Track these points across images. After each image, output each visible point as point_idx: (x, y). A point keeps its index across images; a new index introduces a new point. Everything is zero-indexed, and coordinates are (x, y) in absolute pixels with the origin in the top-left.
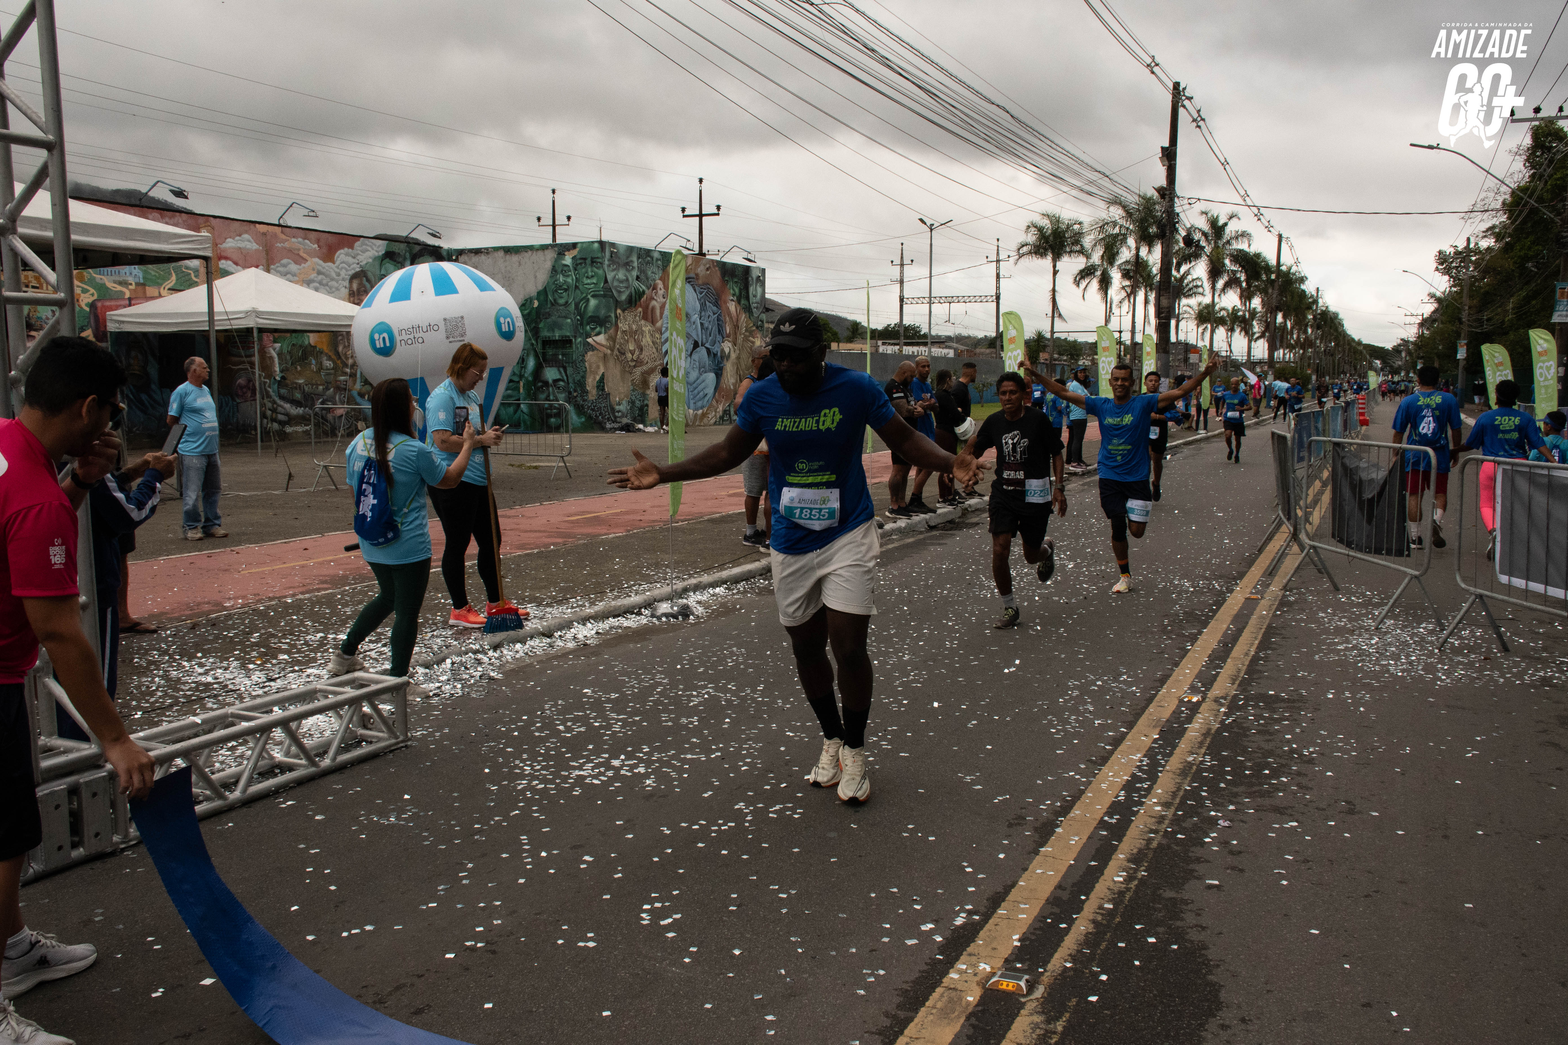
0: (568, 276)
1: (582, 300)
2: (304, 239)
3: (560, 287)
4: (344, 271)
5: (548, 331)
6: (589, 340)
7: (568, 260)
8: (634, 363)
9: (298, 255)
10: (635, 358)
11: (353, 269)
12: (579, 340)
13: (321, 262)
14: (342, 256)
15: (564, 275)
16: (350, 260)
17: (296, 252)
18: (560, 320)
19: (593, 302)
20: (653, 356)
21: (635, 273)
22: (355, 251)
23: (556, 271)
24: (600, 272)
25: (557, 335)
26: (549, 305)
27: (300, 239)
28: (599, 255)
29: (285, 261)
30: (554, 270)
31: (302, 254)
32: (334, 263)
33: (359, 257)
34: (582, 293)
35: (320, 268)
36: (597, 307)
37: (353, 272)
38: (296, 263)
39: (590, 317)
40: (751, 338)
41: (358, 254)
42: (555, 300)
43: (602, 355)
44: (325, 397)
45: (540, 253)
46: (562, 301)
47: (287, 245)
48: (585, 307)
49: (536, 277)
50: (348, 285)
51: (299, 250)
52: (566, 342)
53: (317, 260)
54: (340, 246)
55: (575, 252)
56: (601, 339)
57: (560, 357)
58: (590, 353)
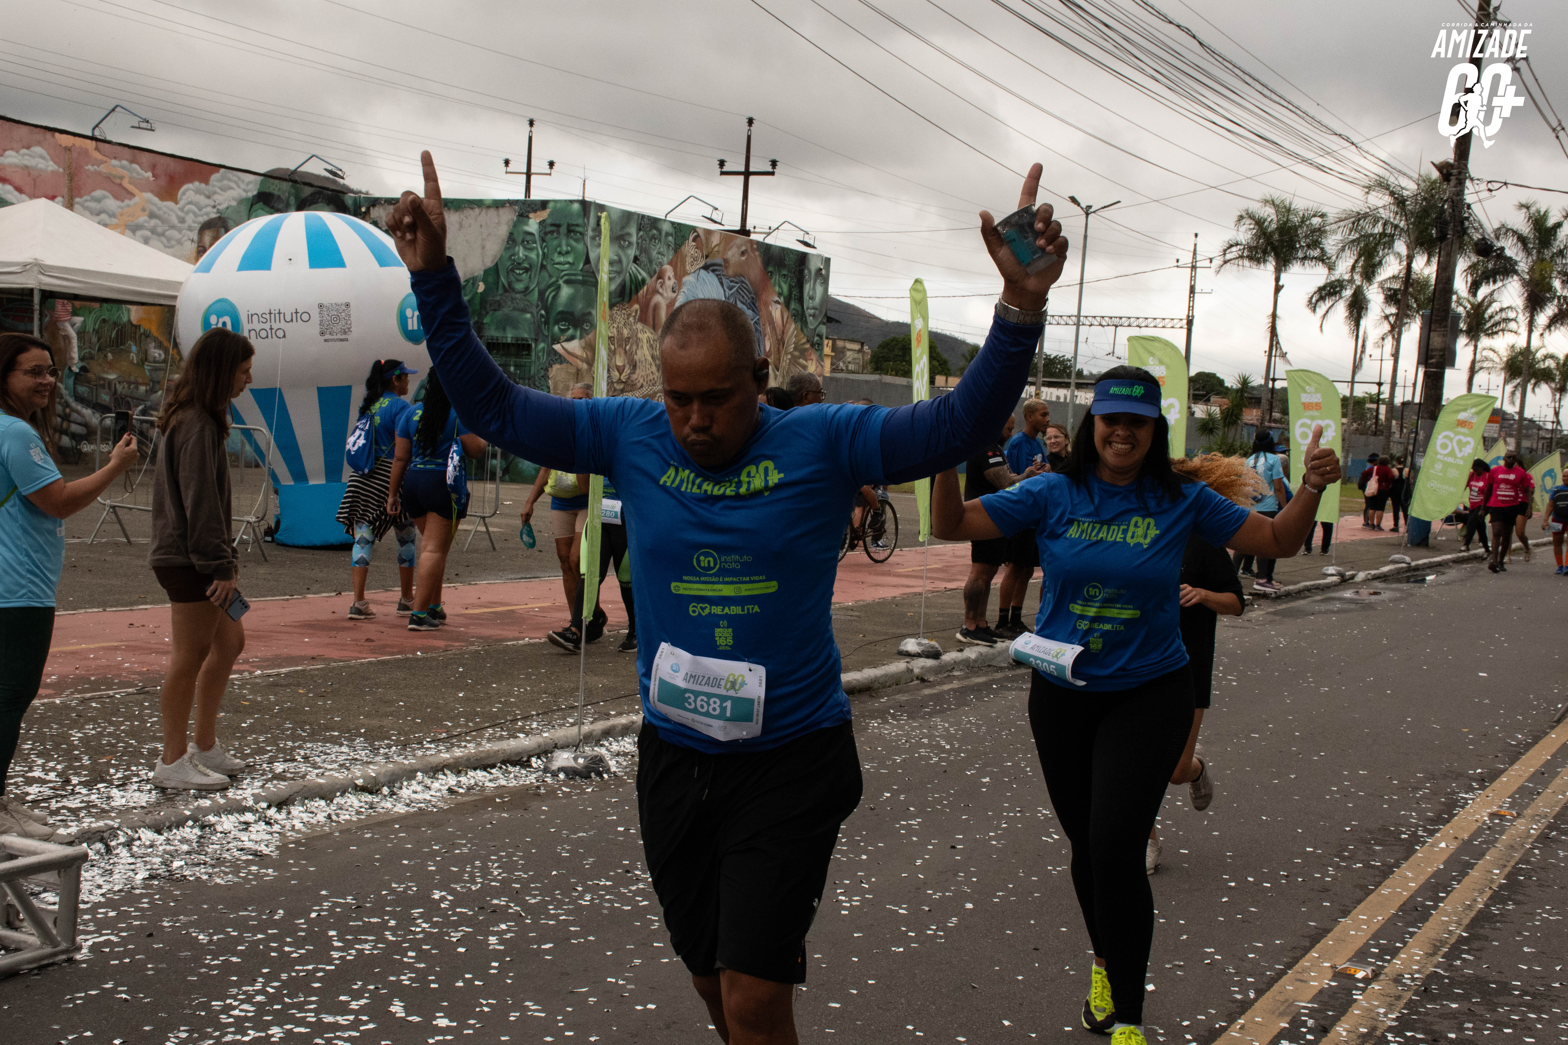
0: (531, 249)
1: (549, 286)
2: (132, 162)
3: (519, 265)
4: (191, 215)
5: (497, 328)
6: (557, 347)
7: (533, 225)
8: (621, 386)
9: (121, 185)
10: (623, 377)
11: (207, 214)
12: (542, 345)
13: (156, 200)
14: (191, 193)
15: (525, 248)
16: (202, 200)
17: (118, 181)
18: (516, 313)
19: (566, 291)
20: (651, 377)
21: (632, 252)
22: (210, 187)
23: (514, 241)
24: (580, 246)
25: (509, 336)
26: (500, 291)
27: (125, 163)
28: (580, 221)
29: (98, 193)
30: (511, 240)
31: (126, 184)
32: (176, 203)
33: (216, 197)
34: (550, 276)
35: (155, 209)
36: (572, 299)
37: (206, 218)
38: (117, 197)
39: (561, 313)
40: (802, 361)
41: (215, 193)
42: (510, 284)
43: (573, 371)
44: (149, 404)
45: (492, 212)
46: (520, 286)
47: (103, 168)
48: (555, 297)
49: (483, 248)
50: (196, 238)
51: (122, 178)
52: (522, 348)
53: (149, 196)
54: (188, 178)
55: (544, 215)
56: (574, 346)
57: (512, 369)
58: (556, 367)
